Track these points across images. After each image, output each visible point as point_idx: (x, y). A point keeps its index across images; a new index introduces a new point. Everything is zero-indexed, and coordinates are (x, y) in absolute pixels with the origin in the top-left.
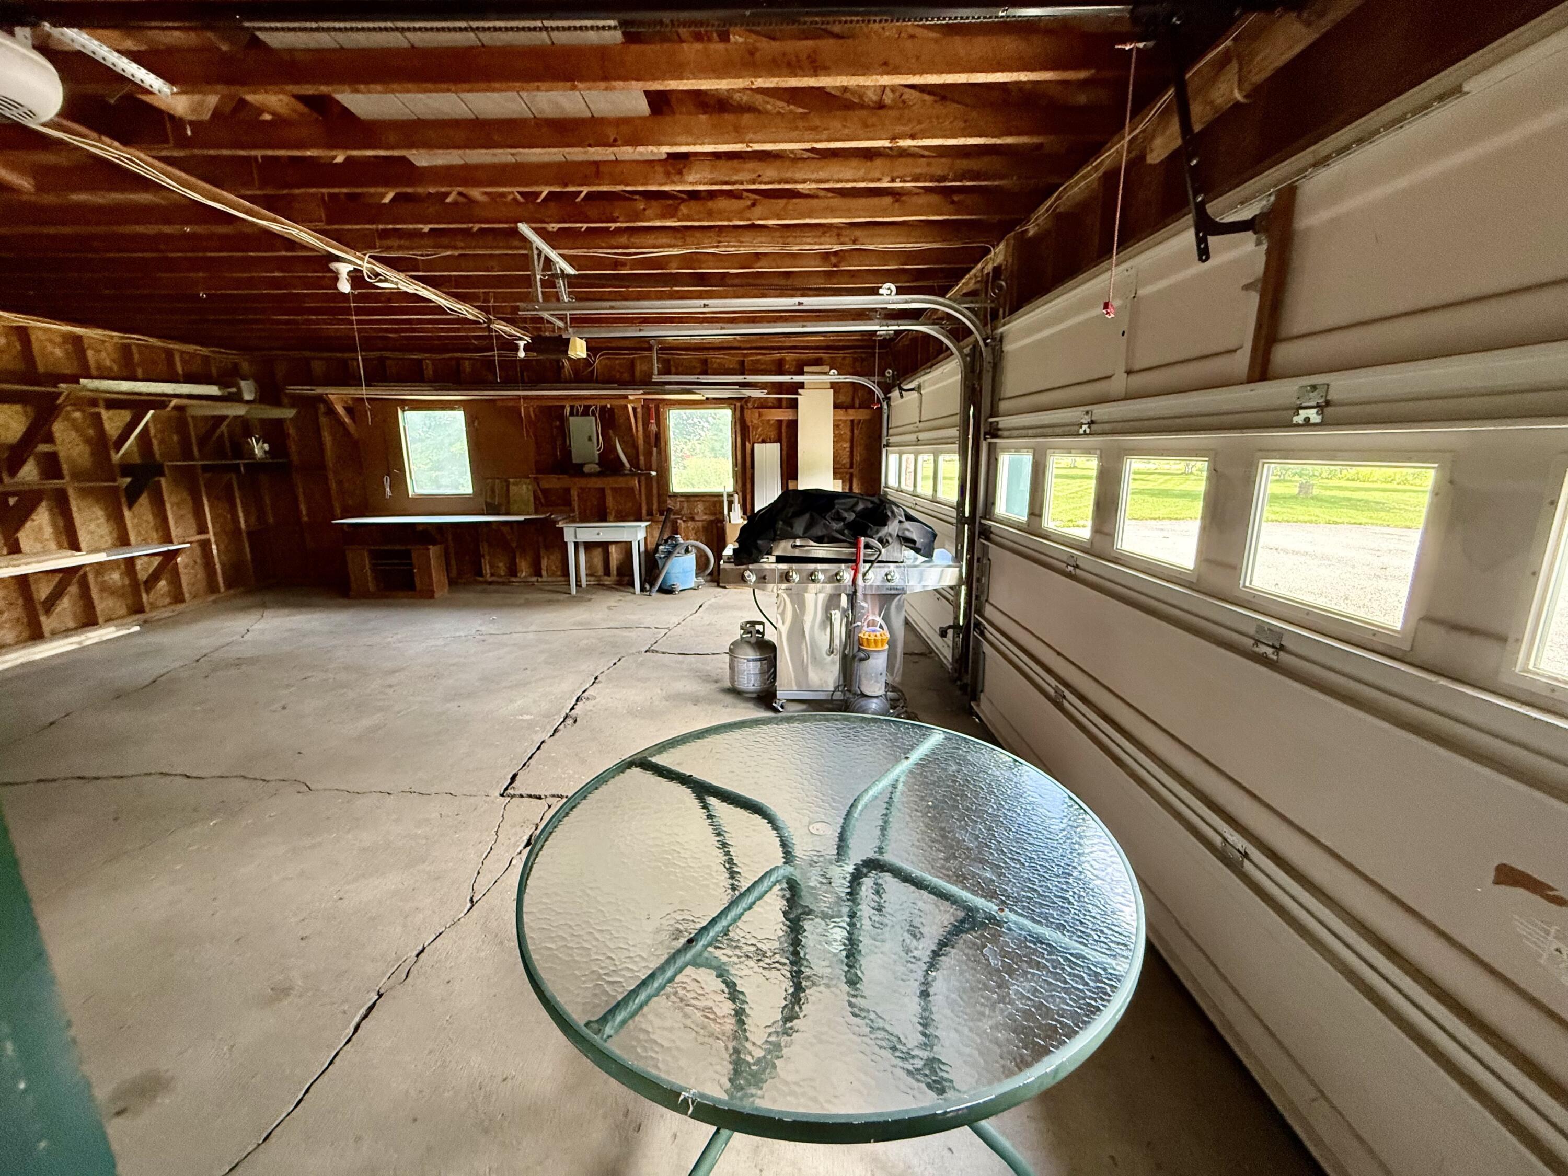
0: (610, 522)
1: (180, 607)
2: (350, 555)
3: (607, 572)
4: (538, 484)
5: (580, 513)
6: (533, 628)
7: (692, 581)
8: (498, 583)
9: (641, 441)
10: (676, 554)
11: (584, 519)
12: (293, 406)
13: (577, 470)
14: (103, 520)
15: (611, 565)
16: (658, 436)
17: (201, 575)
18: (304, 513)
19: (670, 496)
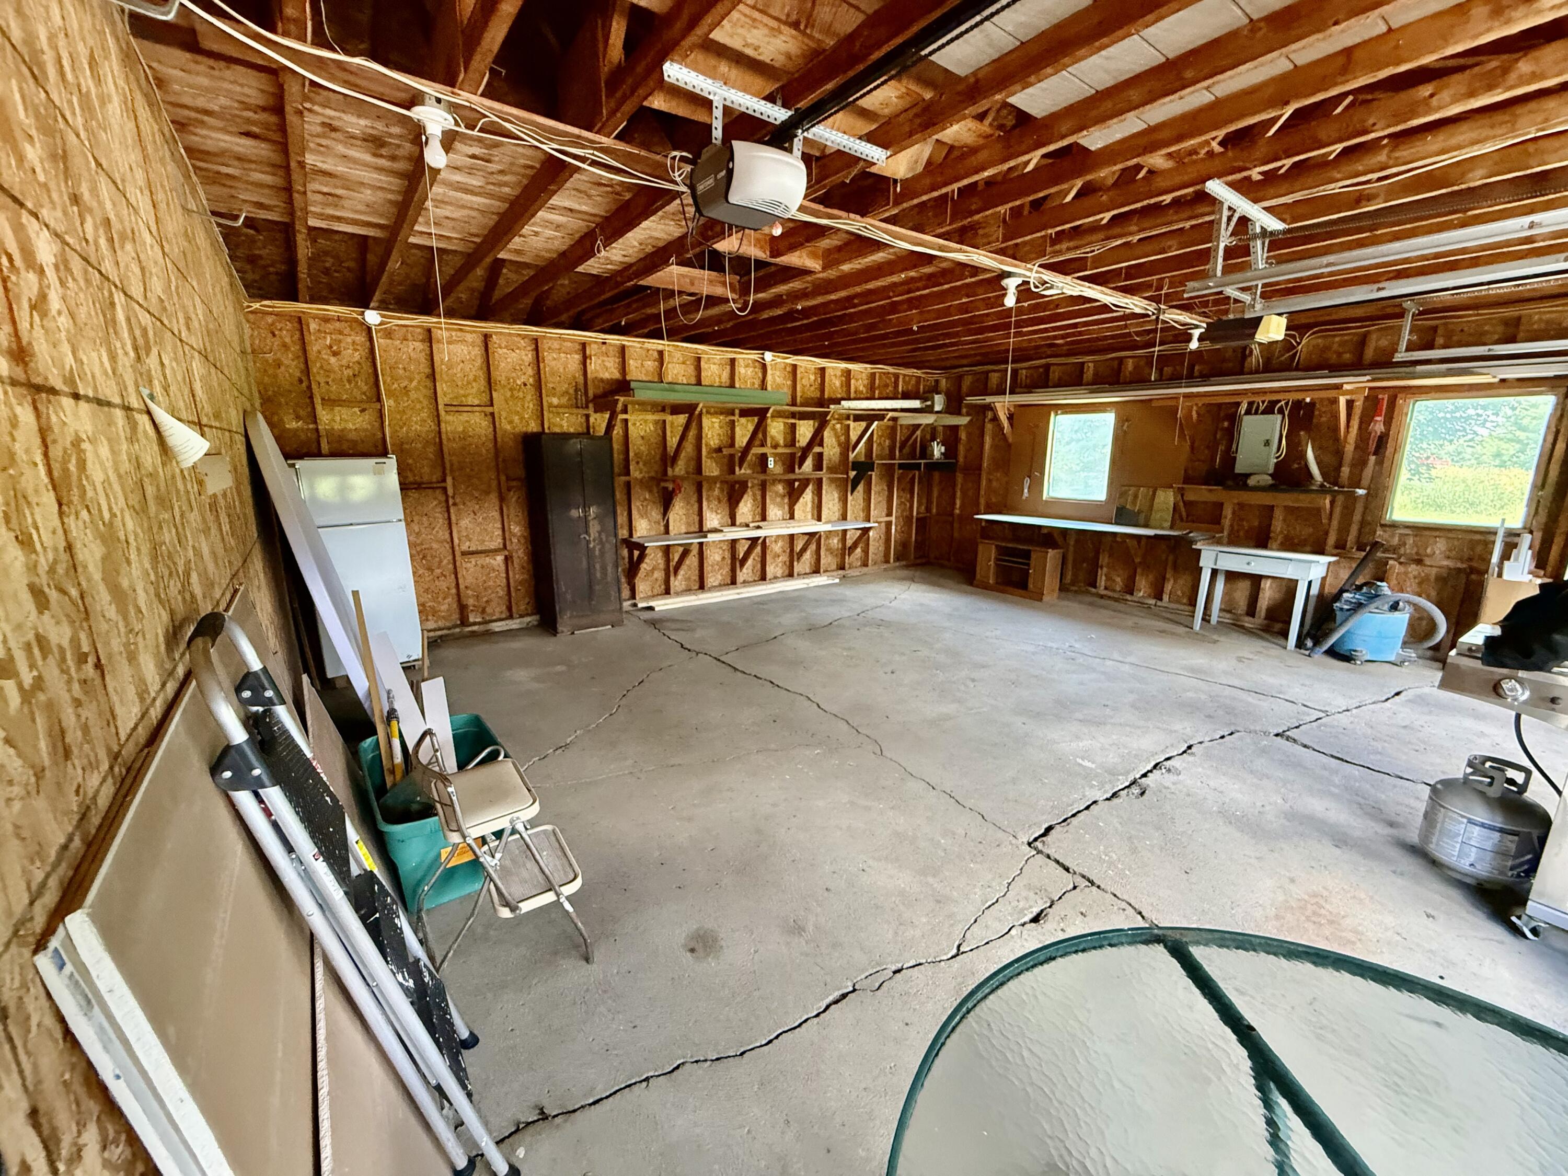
0: (1271, 549)
1: (865, 570)
2: (981, 548)
3: (1251, 611)
4: (1182, 495)
5: (1229, 535)
6: (1129, 659)
7: (1395, 651)
8: (1109, 598)
9: (1350, 448)
10: (1372, 607)
11: (1234, 541)
12: (968, 414)
13: (1241, 482)
14: (837, 500)
15: (1259, 604)
16: (1382, 440)
17: (882, 549)
18: (958, 506)
19: (1382, 526)
